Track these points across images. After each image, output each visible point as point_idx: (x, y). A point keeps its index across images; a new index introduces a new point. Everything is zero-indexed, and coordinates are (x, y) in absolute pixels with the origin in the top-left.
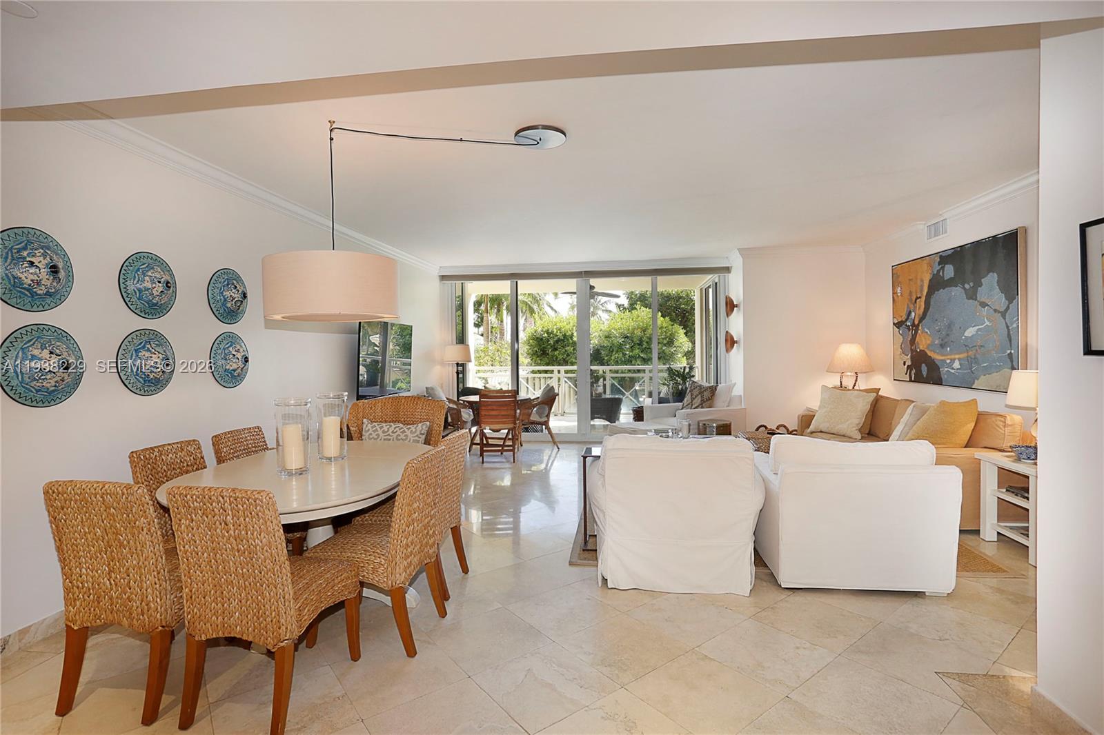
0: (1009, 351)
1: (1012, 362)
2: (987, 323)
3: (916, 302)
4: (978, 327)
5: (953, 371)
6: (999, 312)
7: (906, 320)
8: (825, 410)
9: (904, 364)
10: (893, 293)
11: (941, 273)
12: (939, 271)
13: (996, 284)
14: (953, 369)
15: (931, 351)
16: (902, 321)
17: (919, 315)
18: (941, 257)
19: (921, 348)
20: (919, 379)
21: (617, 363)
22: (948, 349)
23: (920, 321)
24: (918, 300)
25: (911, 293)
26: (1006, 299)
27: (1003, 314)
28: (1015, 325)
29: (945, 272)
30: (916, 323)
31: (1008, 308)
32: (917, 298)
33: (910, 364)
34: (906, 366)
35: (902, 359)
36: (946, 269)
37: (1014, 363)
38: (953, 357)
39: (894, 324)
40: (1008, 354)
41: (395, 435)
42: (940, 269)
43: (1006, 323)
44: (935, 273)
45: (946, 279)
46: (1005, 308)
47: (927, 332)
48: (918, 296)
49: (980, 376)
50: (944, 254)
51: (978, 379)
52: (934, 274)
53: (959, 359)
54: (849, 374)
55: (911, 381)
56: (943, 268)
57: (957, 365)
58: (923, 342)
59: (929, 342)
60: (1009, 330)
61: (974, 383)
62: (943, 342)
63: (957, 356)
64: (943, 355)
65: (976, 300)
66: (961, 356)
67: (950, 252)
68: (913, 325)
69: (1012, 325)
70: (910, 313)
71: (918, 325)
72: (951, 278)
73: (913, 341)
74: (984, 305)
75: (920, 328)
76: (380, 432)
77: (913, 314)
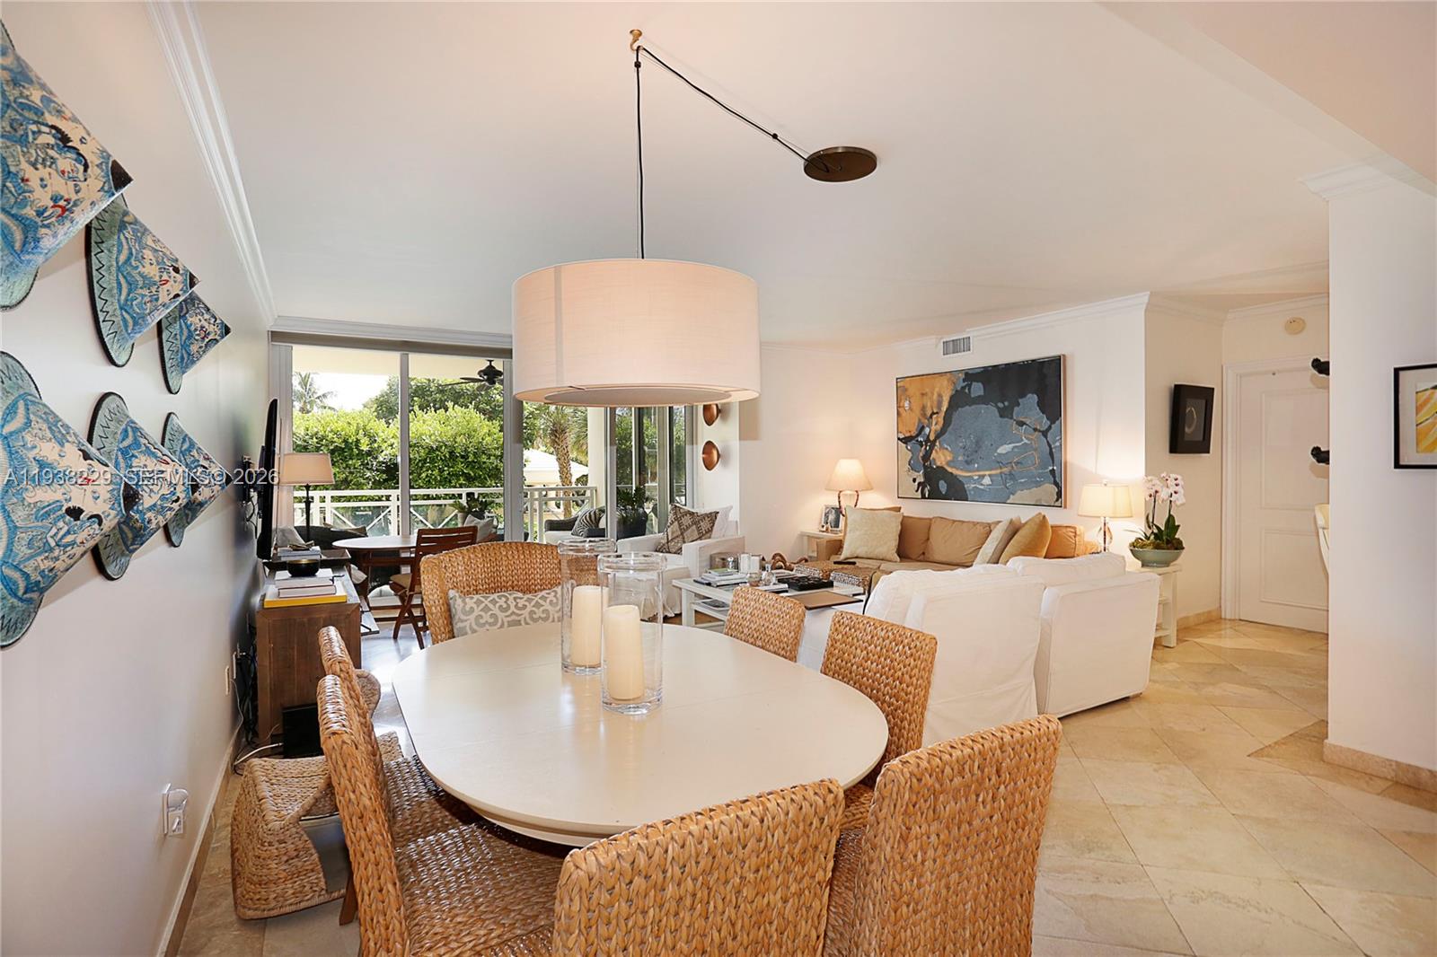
0: (1051, 468)
1: (1054, 477)
2: (1026, 441)
3: (931, 417)
4: (1013, 445)
5: (982, 487)
6: (1040, 431)
7: (917, 435)
8: (858, 533)
9: (914, 480)
10: (897, 407)
11: (967, 391)
12: (963, 388)
13: (1036, 405)
14: (982, 485)
15: (952, 467)
16: (911, 436)
17: (936, 431)
18: (967, 374)
19: (939, 464)
20: (935, 495)
21: (428, 485)
22: (976, 465)
23: (937, 437)
24: (935, 416)
25: (923, 408)
26: (1048, 419)
27: (1045, 434)
28: (1058, 444)
29: (972, 390)
30: (932, 438)
31: (1050, 427)
32: (933, 413)
33: (922, 480)
34: (916, 483)
35: (911, 476)
36: (973, 387)
37: (1057, 479)
38: (982, 473)
39: (899, 439)
40: (1051, 471)
41: (526, 613)
42: (965, 386)
43: (1048, 442)
44: (959, 389)
45: (972, 396)
46: (1046, 427)
47: (947, 449)
48: (935, 411)
49: (1016, 492)
50: (970, 372)
51: (1013, 494)
52: (957, 391)
53: (990, 475)
54: (849, 492)
55: (923, 497)
56: (970, 386)
57: (987, 481)
58: (941, 457)
59: (949, 458)
60: (1051, 449)
61: (1009, 498)
62: (969, 459)
63: (987, 473)
64: (970, 471)
65: (1012, 418)
66: (993, 472)
67: (979, 371)
68: (928, 440)
69: (1054, 443)
70: (923, 428)
71: (935, 441)
72: (979, 396)
73: (926, 457)
74: (1021, 424)
75: (937, 444)
76: (496, 611)
77: (927, 430)
